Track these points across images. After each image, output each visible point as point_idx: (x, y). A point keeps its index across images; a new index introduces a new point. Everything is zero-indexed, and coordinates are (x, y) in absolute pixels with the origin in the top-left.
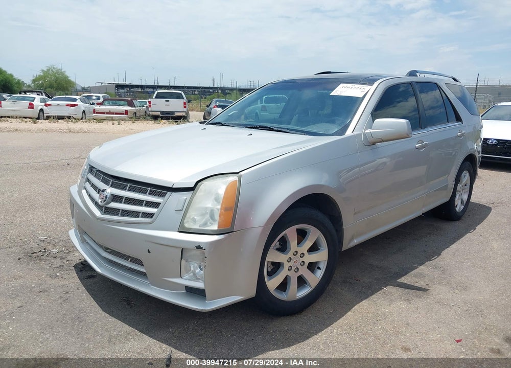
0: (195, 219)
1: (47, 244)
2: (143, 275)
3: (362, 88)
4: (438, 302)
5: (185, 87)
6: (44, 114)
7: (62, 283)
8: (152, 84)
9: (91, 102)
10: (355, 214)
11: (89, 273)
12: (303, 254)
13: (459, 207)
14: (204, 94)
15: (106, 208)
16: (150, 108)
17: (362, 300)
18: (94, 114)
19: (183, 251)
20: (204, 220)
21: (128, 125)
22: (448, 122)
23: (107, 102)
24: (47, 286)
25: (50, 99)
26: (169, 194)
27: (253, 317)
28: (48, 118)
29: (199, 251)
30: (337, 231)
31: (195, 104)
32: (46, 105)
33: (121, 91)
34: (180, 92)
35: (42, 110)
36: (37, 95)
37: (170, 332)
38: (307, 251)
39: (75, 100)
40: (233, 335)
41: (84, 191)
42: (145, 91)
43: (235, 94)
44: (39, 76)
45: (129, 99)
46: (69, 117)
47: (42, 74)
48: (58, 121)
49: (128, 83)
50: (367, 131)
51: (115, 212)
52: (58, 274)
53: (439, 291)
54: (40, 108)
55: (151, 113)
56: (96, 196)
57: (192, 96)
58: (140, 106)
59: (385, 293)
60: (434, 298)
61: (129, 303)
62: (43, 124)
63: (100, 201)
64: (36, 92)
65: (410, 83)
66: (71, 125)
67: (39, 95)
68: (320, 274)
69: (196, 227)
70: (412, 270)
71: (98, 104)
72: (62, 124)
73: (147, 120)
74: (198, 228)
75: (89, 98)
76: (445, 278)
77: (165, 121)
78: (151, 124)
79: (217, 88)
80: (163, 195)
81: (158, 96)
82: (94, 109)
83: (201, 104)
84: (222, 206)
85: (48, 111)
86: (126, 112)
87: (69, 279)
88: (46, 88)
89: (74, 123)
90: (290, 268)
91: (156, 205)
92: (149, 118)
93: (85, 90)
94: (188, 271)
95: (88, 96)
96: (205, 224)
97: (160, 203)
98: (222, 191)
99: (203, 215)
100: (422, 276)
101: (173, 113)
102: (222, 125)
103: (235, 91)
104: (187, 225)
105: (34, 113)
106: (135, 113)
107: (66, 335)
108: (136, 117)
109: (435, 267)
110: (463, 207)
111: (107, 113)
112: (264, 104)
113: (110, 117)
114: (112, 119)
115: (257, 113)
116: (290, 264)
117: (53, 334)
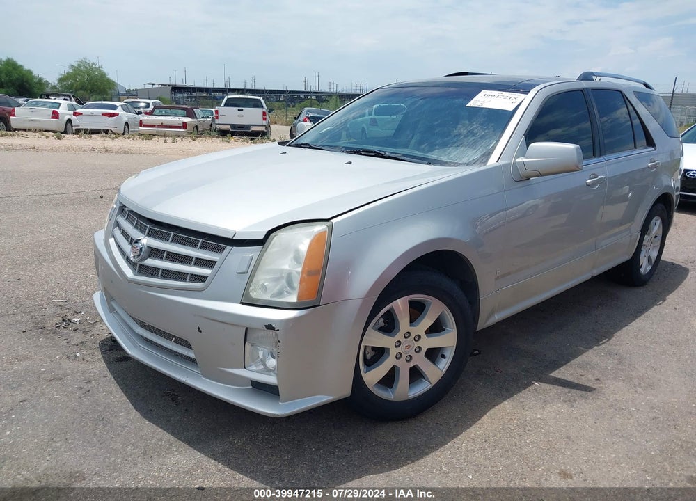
0: (264, 286)
1: (65, 311)
2: (192, 361)
3: (513, 97)
4: (611, 406)
5: (267, 90)
6: (72, 126)
7: (82, 367)
8: (222, 86)
9: (137, 110)
10: (496, 279)
11: (120, 355)
12: (419, 336)
13: (645, 268)
14: (291, 101)
15: (140, 265)
16: (216, 120)
17: (504, 400)
18: (141, 128)
19: (248, 331)
20: (278, 287)
21: (186, 144)
22: (635, 147)
23: (157, 111)
24: (62, 372)
25: (81, 106)
26: (228, 248)
27: (349, 422)
28: (78, 131)
29: (270, 332)
30: (470, 302)
31: (279, 114)
32: (75, 114)
33: (179, 95)
34: (258, 98)
35: (69, 121)
36: (64, 99)
37: (231, 443)
38: (425, 332)
39: (115, 107)
40: (319, 449)
41: (112, 240)
42: (211, 95)
43: (334, 101)
44: (68, 73)
45: (189, 107)
46: (106, 132)
47: (71, 71)
48: (91, 137)
49: (188, 85)
50: (518, 160)
51: (153, 271)
52: (78, 354)
53: (614, 390)
54: (67, 117)
55: (218, 127)
56: (127, 247)
57: (276, 104)
58: (203, 117)
59: (535, 389)
60: (607, 399)
61: (174, 398)
62: (70, 140)
63: (132, 255)
64: (64, 95)
65: (582, 91)
66: (109, 142)
67: (67, 100)
68: (444, 364)
69: (267, 297)
70: (575, 357)
71: (146, 113)
72: (96, 141)
73: (213, 137)
74: (269, 298)
75: (134, 105)
76: (622, 371)
77: (237, 138)
78: (218, 142)
79: (309, 92)
80: (220, 250)
81: (230, 103)
82: (141, 121)
83: (287, 115)
84: (303, 269)
85: (78, 122)
86: (185, 125)
87: (92, 362)
88: (76, 90)
89: (113, 139)
90: (399, 356)
91: (210, 264)
92: (215, 133)
93: (130, 94)
94: (255, 359)
95: (133, 102)
96: (280, 293)
97: (216, 262)
98: (304, 247)
99: (277, 280)
100: (589, 366)
101: (248, 126)
102: (311, 147)
103: (334, 97)
104: (253, 294)
105: (59, 124)
106: (197, 127)
107: (85, 444)
108: (197, 132)
109: (610, 354)
110: (649, 268)
111: (158, 126)
112: (373, 116)
113: (162, 132)
114: (165, 135)
115: (363, 128)
116: (399, 350)
117: (66, 442)
